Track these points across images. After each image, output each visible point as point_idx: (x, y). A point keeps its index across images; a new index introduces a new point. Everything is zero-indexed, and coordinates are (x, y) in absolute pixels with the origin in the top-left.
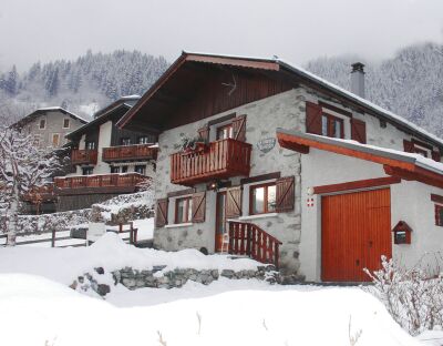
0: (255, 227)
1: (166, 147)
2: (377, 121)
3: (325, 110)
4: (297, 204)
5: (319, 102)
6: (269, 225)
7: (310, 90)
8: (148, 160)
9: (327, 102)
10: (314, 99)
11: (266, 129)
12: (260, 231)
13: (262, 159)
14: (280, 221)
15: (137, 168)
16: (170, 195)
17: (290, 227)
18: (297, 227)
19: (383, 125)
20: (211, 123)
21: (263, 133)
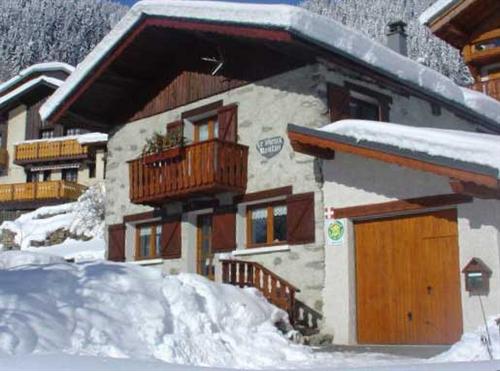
0: (259, 267)
1: (120, 149)
2: (427, 107)
3: (354, 94)
4: (318, 233)
5: (346, 83)
6: (278, 261)
7: (332, 66)
8: (80, 161)
9: (357, 82)
10: (337, 79)
11: (268, 124)
12: (267, 272)
13: (265, 168)
14: (294, 257)
15: (64, 172)
16: (127, 219)
17: (309, 265)
18: (319, 265)
19: (436, 111)
20: (185, 115)
21: (265, 129)
